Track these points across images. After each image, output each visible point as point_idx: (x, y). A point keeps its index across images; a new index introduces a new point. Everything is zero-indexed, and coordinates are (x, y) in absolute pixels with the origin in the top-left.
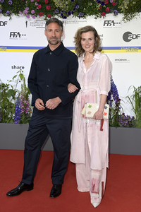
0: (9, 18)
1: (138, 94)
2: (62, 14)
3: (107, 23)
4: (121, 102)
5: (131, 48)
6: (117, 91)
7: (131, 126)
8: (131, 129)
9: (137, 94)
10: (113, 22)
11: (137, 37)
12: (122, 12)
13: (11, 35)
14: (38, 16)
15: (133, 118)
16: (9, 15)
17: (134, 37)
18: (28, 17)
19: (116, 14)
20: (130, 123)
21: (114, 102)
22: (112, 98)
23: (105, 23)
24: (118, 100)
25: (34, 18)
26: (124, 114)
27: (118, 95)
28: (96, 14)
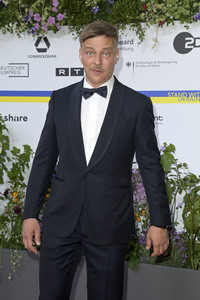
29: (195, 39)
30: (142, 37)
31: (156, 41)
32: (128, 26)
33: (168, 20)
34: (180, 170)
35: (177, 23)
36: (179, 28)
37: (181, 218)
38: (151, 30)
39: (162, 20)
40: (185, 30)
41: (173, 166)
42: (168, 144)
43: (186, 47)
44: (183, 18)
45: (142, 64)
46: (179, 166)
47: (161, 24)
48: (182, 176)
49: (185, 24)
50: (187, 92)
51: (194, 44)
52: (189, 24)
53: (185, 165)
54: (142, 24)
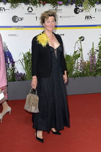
4: (15, 64)
5: (18, 27)
6: (12, 57)
7: (23, 80)
8: (24, 82)
9: (25, 58)
10: (4, 8)
11: (21, 19)
12: (9, 2)
15: (25, 74)
17: (20, 19)
19: (5, 3)
20: (22, 78)
21: (10, 64)
22: (9, 62)
24: (13, 63)
26: (18, 72)
27: (13, 59)
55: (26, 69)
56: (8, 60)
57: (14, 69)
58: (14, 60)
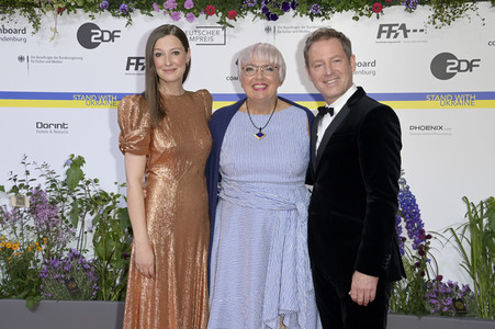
0: (125, 20)
1: (480, 221)
2: (265, 10)
3: (387, 31)
4: (433, 243)
5: (453, 96)
6: (417, 213)
7: (462, 313)
8: (463, 321)
9: (474, 223)
11: (470, 66)
12: (428, 2)
13: (129, 64)
14: (203, 16)
15: (467, 289)
16: (126, 14)
18: (176, 18)
19: (410, 8)
20: (457, 304)
21: (409, 243)
22: (404, 233)
23: (380, 32)
24: (421, 237)
25: (190, 19)
26: (439, 278)
27: (421, 225)
28: (357, 6)
29: (103, 32)
30: (36, 25)
31: (56, 32)
32: (17, 11)
33: (68, 7)
34: (90, 187)
35: (80, 11)
36: (82, 18)
37: (92, 244)
38: (48, 18)
39: (60, 5)
40: (90, 20)
41: (81, 183)
42: (76, 156)
43: (93, 40)
44: (87, 6)
45: (39, 59)
46: (88, 182)
47: (60, 11)
48: (92, 194)
49: (90, 13)
50: (97, 94)
51: (102, 38)
52: (94, 14)
53: (96, 181)
54: (37, 10)
55: (474, 267)
56: (403, 224)
57: (422, 265)
58: (427, 229)
